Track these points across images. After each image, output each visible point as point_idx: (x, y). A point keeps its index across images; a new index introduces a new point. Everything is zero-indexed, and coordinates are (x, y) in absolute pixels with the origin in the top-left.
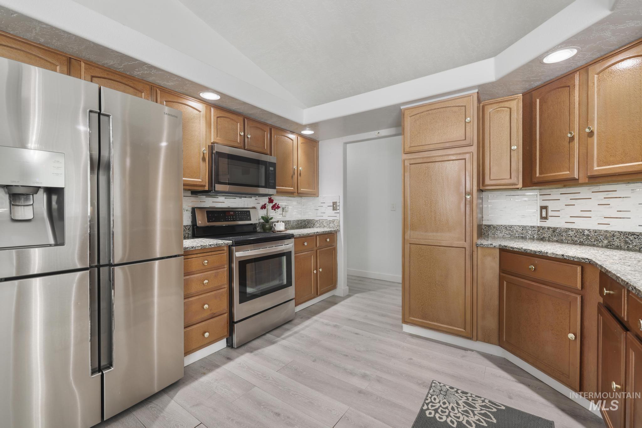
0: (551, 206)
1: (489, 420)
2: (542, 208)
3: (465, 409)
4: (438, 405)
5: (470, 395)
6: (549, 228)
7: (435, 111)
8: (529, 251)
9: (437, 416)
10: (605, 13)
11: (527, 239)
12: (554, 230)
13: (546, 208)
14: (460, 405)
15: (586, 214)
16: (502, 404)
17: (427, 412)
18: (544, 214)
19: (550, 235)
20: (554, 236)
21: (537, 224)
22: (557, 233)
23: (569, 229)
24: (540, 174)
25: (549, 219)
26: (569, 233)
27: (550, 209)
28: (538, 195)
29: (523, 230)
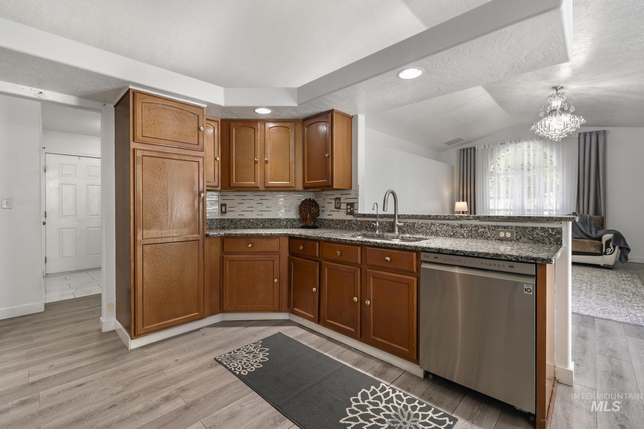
0: (229, 204)
1: (266, 351)
2: (222, 205)
3: (252, 356)
4: (240, 366)
5: (243, 349)
6: (228, 219)
7: (171, 108)
8: (249, 234)
9: (249, 370)
10: (295, 104)
11: (213, 229)
12: (232, 220)
13: (225, 205)
14: (248, 357)
15: (250, 209)
16: (258, 340)
17: (242, 373)
18: (224, 210)
19: (229, 224)
20: (231, 225)
21: (219, 217)
22: (233, 222)
23: (241, 219)
24: (235, 181)
25: (227, 214)
26: (241, 222)
27: (227, 206)
28: (220, 196)
29: (211, 222)
